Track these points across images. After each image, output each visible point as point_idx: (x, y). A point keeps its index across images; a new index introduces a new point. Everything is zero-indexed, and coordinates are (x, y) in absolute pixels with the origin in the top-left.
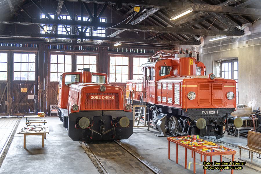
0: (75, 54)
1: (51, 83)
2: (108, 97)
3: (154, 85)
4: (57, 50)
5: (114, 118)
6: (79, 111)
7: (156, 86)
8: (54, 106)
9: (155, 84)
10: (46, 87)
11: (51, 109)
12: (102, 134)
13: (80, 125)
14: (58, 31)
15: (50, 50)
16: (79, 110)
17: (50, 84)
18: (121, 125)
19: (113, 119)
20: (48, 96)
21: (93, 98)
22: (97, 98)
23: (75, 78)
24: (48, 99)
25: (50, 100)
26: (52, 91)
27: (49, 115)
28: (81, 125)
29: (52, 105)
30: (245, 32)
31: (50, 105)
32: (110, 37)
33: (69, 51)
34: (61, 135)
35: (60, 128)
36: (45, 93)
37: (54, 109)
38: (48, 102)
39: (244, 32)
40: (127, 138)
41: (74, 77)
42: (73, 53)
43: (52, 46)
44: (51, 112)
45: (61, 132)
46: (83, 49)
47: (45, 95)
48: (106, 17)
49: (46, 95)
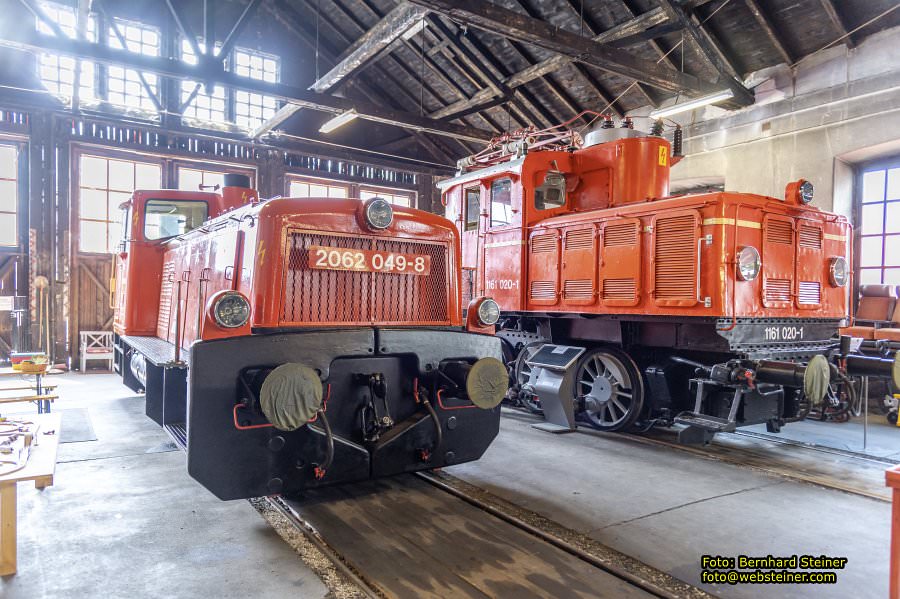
0: (175, 164)
1: (83, 257)
2: (401, 261)
3: (518, 242)
4: (105, 141)
5: (429, 366)
6: (253, 330)
7: (523, 246)
8: (96, 336)
9: (523, 239)
10: (61, 268)
11: (84, 347)
12: (369, 446)
13: (266, 410)
14: (109, 77)
15: (77, 137)
16: (252, 326)
17: (80, 259)
18: (473, 399)
19: (422, 367)
20: (71, 299)
21: (326, 260)
22: (348, 262)
23: (184, 224)
24: (71, 311)
25: (79, 315)
26: (85, 286)
27: (76, 366)
28: (274, 409)
29: (90, 333)
30: (756, 96)
31: (82, 333)
32: (313, 90)
33: (151, 149)
34: (134, 455)
35: (123, 415)
36: (60, 291)
37: (96, 345)
38: (72, 320)
39: (754, 94)
40: (474, 454)
41: (179, 221)
42: (165, 159)
43: (88, 128)
44: (85, 357)
45: (129, 440)
46: (200, 149)
47: (58, 296)
48: (277, 57)
49: (62, 298)
